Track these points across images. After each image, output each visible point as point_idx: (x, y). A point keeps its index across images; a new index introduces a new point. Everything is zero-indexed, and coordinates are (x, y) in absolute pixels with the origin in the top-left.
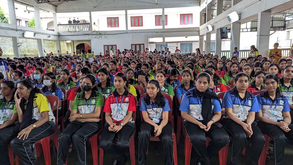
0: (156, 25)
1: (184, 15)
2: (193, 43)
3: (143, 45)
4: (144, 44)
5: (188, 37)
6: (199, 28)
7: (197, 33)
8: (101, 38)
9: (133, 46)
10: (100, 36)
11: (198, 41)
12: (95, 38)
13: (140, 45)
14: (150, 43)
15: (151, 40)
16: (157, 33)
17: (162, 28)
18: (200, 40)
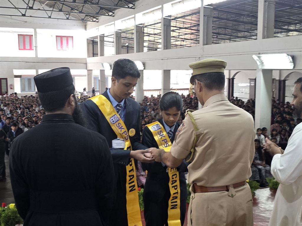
0: (20, 49)
1: (61, 37)
3: (5, 81)
4: (6, 79)
6: (86, 59)
7: (84, 66)
11: (85, 76)
14: (16, 76)
15: (16, 72)
16: (27, 63)
17: (35, 56)
18: (88, 75)
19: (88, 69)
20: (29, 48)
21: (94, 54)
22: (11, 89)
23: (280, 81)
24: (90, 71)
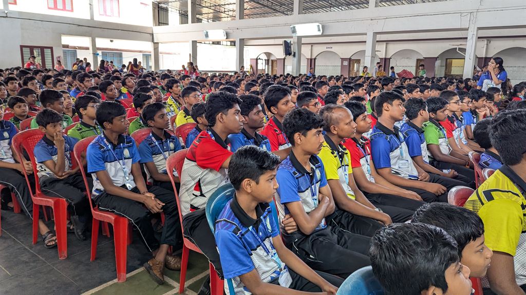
0: (49, 8)
2: (124, 53)
3: (49, 51)
4: (51, 48)
5: (115, 41)
7: (150, 37)
9: (24, 49)
13: (42, 49)
15: (66, 40)
16: (81, 27)
17: (89, 18)
19: (155, 41)
20: (62, 8)
21: (160, 24)
23: (385, 59)
24: (156, 45)
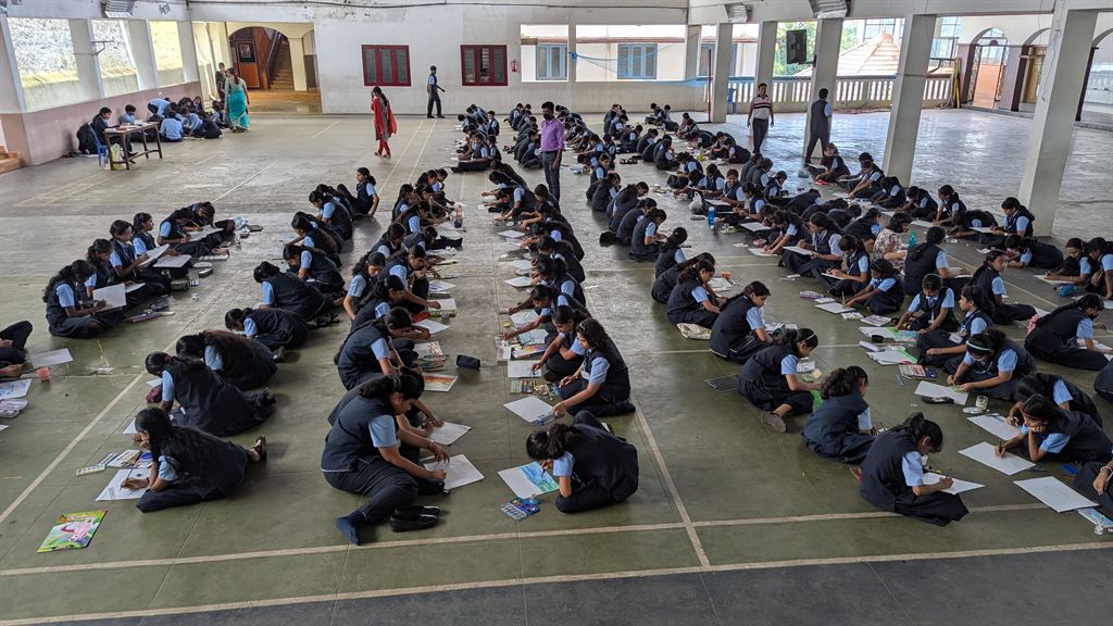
3: (501, 52)
4: (504, 48)
7: (682, 15)
8: (350, 17)
9: (467, 52)
10: (348, 9)
11: (682, 41)
12: (330, 16)
13: (492, 49)
14: (526, 42)
15: (528, 31)
16: (551, 8)
18: (688, 38)
19: (690, 23)
22: (514, 70)
24: (694, 30)
